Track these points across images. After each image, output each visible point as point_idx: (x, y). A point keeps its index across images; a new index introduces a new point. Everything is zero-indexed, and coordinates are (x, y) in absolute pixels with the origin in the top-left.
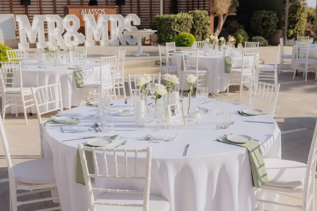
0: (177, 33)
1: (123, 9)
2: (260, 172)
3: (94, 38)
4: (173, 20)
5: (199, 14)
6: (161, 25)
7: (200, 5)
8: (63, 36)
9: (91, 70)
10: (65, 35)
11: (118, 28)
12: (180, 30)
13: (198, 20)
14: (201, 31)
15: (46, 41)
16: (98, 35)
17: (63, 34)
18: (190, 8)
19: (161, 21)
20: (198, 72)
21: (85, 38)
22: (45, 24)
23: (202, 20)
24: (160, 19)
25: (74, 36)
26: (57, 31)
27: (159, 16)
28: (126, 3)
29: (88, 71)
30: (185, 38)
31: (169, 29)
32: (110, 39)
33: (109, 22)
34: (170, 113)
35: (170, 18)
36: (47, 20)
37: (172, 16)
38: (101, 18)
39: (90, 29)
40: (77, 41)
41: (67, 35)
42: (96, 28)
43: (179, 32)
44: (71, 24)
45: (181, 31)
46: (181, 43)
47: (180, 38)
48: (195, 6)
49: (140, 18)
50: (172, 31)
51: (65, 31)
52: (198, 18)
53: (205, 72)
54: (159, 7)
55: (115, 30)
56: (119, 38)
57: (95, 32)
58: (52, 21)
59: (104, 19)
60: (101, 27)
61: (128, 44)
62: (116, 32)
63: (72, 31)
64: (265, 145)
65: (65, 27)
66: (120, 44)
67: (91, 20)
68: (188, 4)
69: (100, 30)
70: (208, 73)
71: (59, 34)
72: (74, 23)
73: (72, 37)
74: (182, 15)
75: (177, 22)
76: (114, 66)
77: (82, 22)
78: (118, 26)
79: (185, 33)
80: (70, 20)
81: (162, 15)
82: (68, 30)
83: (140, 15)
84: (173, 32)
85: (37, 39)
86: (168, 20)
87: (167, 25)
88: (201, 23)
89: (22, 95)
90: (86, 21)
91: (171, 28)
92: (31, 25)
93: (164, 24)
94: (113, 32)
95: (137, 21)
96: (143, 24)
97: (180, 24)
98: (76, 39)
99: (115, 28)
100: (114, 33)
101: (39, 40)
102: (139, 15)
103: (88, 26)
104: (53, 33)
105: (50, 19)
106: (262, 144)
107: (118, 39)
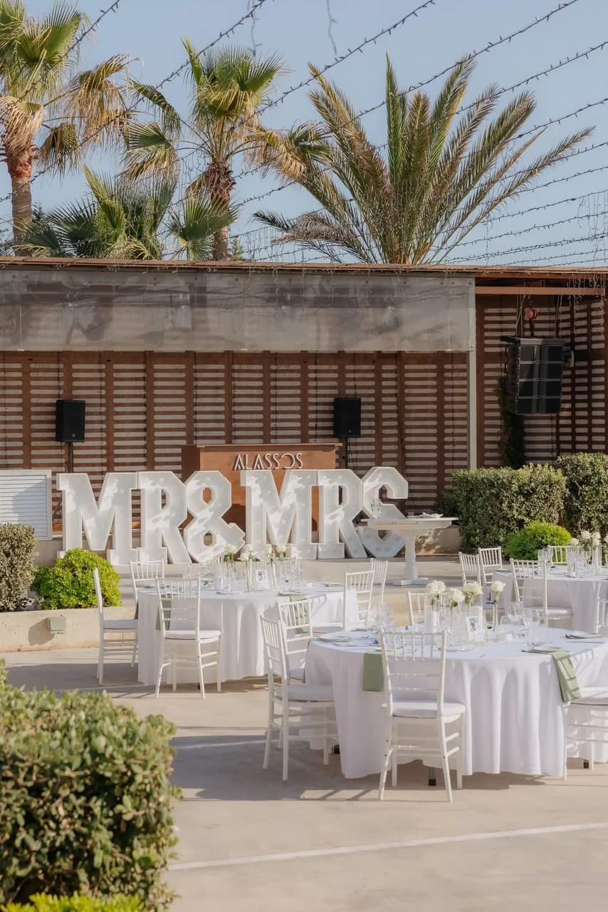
0: (521, 524)
1: (353, 448)
2: (570, 684)
3: (271, 537)
4: (506, 486)
5: (588, 465)
6: (470, 499)
7: (595, 438)
8: (181, 531)
9: (322, 598)
10: (188, 530)
11: (342, 507)
12: (528, 515)
13: (588, 484)
14: (598, 518)
15: (134, 547)
16: (282, 531)
17: (183, 527)
18: (563, 446)
19: (472, 487)
20: (548, 612)
21: (244, 539)
22: (136, 494)
23: (599, 482)
24: (468, 482)
25: (213, 531)
26: (167, 518)
27: (466, 473)
28: (363, 432)
29: (316, 599)
30: (543, 538)
31: (496, 511)
32: (316, 540)
33: (316, 491)
34: (469, 627)
35: (499, 479)
36: (141, 487)
37: (505, 473)
38: (294, 481)
39: (260, 510)
40: (223, 544)
41: (195, 529)
42: (276, 509)
43: (527, 520)
44: (208, 495)
45: (533, 518)
46: (529, 552)
47: (528, 539)
48: (578, 438)
49: (405, 475)
50: (505, 518)
51: (190, 518)
52: (587, 477)
53: (564, 612)
54: (467, 443)
55: (334, 513)
56: (344, 538)
57: (275, 519)
58: (153, 488)
59: (299, 482)
60: (292, 505)
61: (370, 555)
62: (335, 520)
63: (208, 516)
64: (578, 657)
65: (190, 506)
66: (347, 556)
67: (264, 487)
68: (558, 434)
69: (287, 515)
70: (572, 615)
71: (172, 525)
72: (216, 495)
73: (208, 534)
74: (534, 472)
75: (520, 492)
76: (368, 591)
77: (239, 491)
78: (341, 501)
79: (545, 524)
80: (205, 486)
81: (473, 470)
82: (198, 514)
83: (407, 467)
84: (508, 520)
85: (111, 538)
86: (492, 485)
87: (488, 499)
88: (598, 493)
89: (197, 643)
90: (250, 488)
91: (501, 510)
92: (97, 499)
93: (481, 496)
94: (326, 521)
95: (399, 488)
96: (415, 495)
97: (527, 496)
98: (220, 540)
99: (334, 509)
100: (331, 522)
101: (117, 541)
102: (403, 469)
103: (255, 501)
104: (157, 523)
105: (149, 483)
106: (574, 655)
107: (340, 541)
